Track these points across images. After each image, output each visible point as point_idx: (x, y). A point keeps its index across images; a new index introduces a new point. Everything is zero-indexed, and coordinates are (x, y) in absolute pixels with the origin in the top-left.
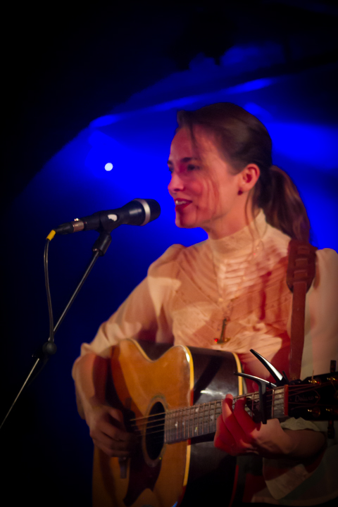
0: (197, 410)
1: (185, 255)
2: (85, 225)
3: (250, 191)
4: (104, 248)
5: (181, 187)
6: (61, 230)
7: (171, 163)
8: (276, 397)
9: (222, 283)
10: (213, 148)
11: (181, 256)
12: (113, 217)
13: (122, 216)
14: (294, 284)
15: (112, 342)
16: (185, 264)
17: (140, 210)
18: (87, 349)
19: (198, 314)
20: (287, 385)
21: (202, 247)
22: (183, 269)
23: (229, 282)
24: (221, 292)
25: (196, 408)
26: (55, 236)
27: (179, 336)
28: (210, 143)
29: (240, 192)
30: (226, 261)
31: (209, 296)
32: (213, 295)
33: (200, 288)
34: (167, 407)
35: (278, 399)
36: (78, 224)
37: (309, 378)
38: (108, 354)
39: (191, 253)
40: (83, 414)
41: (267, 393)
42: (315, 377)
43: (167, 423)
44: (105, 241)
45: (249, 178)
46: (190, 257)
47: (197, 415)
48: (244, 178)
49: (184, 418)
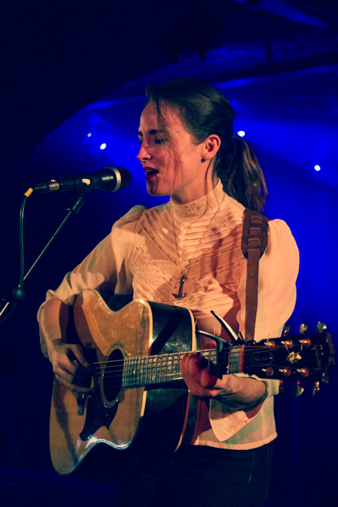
0: (155, 360)
1: (147, 216)
2: (60, 185)
3: (212, 159)
4: (77, 208)
5: (149, 157)
6: (38, 188)
7: (141, 134)
8: (232, 355)
9: (181, 245)
10: (178, 120)
11: (144, 217)
12: (87, 181)
13: (95, 181)
14: (248, 250)
15: (75, 291)
16: (147, 224)
17: (112, 177)
18: (52, 295)
19: (158, 271)
20: (244, 346)
21: (163, 209)
22: (145, 229)
23: (189, 244)
24: (180, 253)
25: (153, 358)
26: (32, 193)
27: (138, 290)
28: (175, 116)
29: (203, 160)
30: (186, 224)
31: (168, 255)
32: (173, 254)
33: (160, 248)
34: (126, 355)
35: (234, 358)
36: (54, 185)
37: (265, 341)
38: (71, 302)
39: (152, 213)
40: (47, 353)
41: (223, 351)
42: (270, 340)
43: (125, 369)
44: (78, 203)
45: (211, 148)
46: (151, 217)
47: (154, 365)
48: (206, 147)
49: (142, 366)
